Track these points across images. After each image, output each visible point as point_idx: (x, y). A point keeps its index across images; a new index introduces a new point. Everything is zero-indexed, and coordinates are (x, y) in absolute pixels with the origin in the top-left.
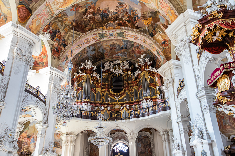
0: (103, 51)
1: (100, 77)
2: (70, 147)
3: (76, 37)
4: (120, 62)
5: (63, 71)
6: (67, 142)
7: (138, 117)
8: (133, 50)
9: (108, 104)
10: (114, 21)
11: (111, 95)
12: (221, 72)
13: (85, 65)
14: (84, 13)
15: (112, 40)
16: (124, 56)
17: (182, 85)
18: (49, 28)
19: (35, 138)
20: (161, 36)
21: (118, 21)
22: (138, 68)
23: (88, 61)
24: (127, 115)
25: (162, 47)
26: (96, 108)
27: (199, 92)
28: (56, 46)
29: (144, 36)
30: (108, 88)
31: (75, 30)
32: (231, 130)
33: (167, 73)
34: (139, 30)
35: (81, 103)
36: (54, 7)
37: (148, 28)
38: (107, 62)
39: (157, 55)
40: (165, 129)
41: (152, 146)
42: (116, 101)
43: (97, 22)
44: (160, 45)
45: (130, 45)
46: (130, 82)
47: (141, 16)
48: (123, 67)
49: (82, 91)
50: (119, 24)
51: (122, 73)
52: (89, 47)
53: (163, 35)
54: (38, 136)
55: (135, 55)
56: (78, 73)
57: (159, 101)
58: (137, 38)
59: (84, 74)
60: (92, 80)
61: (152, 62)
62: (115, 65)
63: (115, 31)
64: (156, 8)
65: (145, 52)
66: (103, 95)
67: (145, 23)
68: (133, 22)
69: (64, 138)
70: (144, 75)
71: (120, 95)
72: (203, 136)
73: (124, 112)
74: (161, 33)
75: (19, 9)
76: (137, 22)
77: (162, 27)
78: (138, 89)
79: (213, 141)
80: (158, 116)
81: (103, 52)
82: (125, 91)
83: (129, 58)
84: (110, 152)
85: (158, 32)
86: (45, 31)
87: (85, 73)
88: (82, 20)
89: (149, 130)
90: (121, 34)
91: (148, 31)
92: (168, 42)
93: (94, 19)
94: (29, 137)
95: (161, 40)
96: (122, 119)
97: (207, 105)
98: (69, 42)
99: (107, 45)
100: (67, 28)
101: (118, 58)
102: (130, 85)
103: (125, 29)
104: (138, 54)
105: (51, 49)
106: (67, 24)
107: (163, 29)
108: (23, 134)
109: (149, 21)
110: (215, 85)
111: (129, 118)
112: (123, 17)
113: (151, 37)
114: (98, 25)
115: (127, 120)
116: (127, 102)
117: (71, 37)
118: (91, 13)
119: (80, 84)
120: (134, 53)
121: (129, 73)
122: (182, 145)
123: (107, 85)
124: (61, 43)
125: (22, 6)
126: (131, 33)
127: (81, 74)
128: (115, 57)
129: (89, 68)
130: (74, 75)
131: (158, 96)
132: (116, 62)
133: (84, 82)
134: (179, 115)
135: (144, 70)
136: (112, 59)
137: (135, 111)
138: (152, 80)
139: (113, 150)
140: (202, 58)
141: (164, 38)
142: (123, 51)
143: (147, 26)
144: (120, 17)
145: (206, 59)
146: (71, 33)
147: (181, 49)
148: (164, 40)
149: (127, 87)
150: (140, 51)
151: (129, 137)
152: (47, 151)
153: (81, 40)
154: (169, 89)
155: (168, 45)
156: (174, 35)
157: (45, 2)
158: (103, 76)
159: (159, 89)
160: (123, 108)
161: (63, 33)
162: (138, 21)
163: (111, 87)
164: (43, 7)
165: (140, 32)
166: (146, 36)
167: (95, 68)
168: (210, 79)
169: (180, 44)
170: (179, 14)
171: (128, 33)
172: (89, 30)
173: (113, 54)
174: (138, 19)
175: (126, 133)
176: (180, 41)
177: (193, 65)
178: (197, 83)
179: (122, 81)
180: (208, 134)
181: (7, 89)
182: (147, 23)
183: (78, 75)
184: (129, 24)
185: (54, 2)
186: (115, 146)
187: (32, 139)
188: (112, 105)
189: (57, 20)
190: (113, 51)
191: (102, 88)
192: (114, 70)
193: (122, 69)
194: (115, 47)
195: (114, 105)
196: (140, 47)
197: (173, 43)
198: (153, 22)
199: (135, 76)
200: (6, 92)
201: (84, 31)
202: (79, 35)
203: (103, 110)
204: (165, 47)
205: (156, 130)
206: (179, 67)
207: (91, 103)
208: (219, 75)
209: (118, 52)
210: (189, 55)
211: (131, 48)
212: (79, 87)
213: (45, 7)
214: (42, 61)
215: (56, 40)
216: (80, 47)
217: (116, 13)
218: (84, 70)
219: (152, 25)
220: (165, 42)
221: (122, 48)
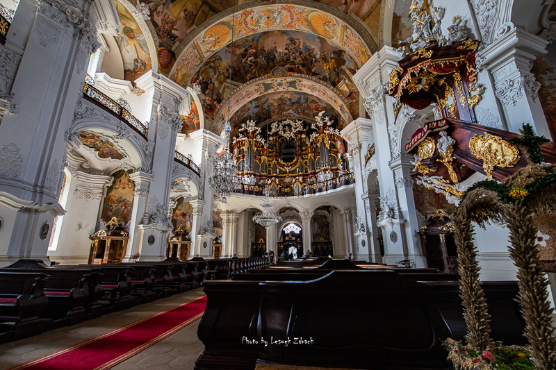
0: (269, 107)
1: (265, 142)
2: (232, 226)
3: (234, 89)
4: (291, 122)
5: (219, 135)
6: (228, 221)
7: (314, 192)
8: (308, 106)
9: (275, 177)
10: (283, 66)
11: (280, 164)
12: (424, 134)
13: (247, 127)
14: (244, 56)
15: (281, 92)
16: (296, 113)
17: (372, 152)
18: (198, 78)
19: (191, 217)
20: (347, 85)
21: (288, 66)
22: (315, 130)
23: (250, 122)
24: (300, 190)
25: (347, 101)
26: (262, 181)
27: (393, 160)
28: (208, 102)
29: (324, 85)
30: (276, 157)
31: (232, 79)
32: (430, 207)
33: (352, 136)
34: (317, 77)
35: (243, 175)
36: (203, 48)
37: (330, 74)
38: (274, 122)
39: (340, 112)
40: (347, 207)
41: (330, 227)
42: (286, 172)
43: (261, 68)
44: (344, 98)
45: (304, 99)
46: (304, 148)
47: (320, 57)
48: (296, 128)
49: (243, 161)
50: (291, 70)
51: (293, 137)
52: (251, 102)
53: (349, 83)
54: (194, 214)
55: (311, 113)
56: (238, 137)
57: (341, 172)
58: (313, 89)
59: (246, 139)
60: (256, 146)
61: (333, 121)
62: (284, 126)
63: (285, 79)
64: (340, 45)
65: (324, 109)
66: (270, 166)
67: (326, 67)
68: (308, 66)
69: (224, 216)
71: (291, 165)
72: (394, 214)
73: (297, 187)
74: (347, 81)
75: (159, 53)
76: (314, 66)
77: (348, 72)
78: (315, 157)
79: (406, 221)
80: (340, 191)
81: (269, 109)
82: (297, 160)
83: (303, 117)
84: (280, 234)
85: (342, 79)
86: (194, 82)
87: (246, 137)
88: (241, 66)
89: (327, 208)
90: (292, 84)
91: (330, 78)
92: (355, 94)
93: (256, 63)
94: (184, 215)
95: (346, 91)
96: (293, 195)
97: (402, 177)
98: (225, 96)
99: (274, 100)
100: (222, 76)
101: (289, 117)
102: (304, 152)
103: (297, 77)
104: (315, 111)
105: (203, 105)
106: (221, 71)
107: (350, 75)
108: (177, 211)
109: (331, 64)
110: (415, 151)
111: (303, 194)
112: (295, 59)
113: (332, 87)
114: (262, 72)
115: (300, 196)
116: (300, 173)
117: (227, 90)
118: (253, 55)
119: (241, 152)
120: (310, 110)
121: (303, 136)
122: (367, 225)
123: (274, 153)
124: (215, 97)
125: (163, 48)
126: (306, 82)
127: (241, 138)
128: (285, 115)
129: (251, 131)
130: (233, 140)
131: (340, 167)
132: (286, 122)
133: (245, 148)
134: (366, 190)
135: (323, 133)
136: (281, 117)
137: (309, 185)
138: (333, 146)
139: (283, 232)
140: (401, 116)
141: (350, 88)
142: (295, 107)
143: (328, 71)
144: (291, 60)
145: (406, 116)
146: (227, 84)
147: (373, 103)
148: (350, 91)
149: (300, 154)
150: (318, 107)
151: (302, 216)
152: (206, 231)
153: (240, 93)
154: (354, 157)
155: (355, 98)
156: (365, 84)
157: (192, 42)
158: (270, 141)
159: (342, 157)
160: (295, 182)
161: (216, 84)
163: (280, 156)
164: (189, 48)
165: (318, 80)
166: (326, 86)
167: (259, 130)
168: (409, 144)
169: (372, 96)
170: (373, 54)
171: (301, 82)
172: (251, 79)
173: (283, 112)
174: (315, 61)
175: (298, 212)
176: (371, 92)
177: (388, 125)
178: (391, 149)
179: (294, 147)
180: (400, 212)
181: (153, 158)
182: (328, 67)
183: (237, 140)
184: (303, 70)
185: (203, 41)
186: (285, 227)
187: (187, 217)
188: (282, 177)
189: (208, 66)
190: (283, 107)
191: (269, 157)
192: (284, 133)
193: (294, 131)
194: (285, 102)
195: (284, 177)
196: (317, 101)
197: (363, 95)
198: (335, 66)
199: (311, 140)
200: (152, 161)
201: (244, 81)
202: (238, 86)
203: (270, 184)
204: (351, 101)
205: (336, 208)
206: (369, 128)
207: (255, 175)
208: (422, 137)
209: (289, 109)
210: (383, 111)
211: (305, 102)
212: (239, 155)
213: (191, 49)
214: (192, 122)
215: (208, 94)
216: (239, 102)
217: (286, 54)
218: (245, 133)
219: (334, 70)
220: (352, 93)
221: (294, 103)
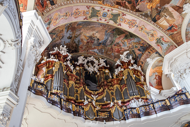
0: (79, 42)
4: (94, 60)
8: (112, 48)
13: (60, 50)
16: (100, 53)
25: (167, 33)
29: (146, 20)
34: (140, 13)
37: (151, 12)
38: (81, 56)
44: (165, 31)
45: (110, 41)
46: (109, 80)
48: (99, 65)
49: (52, 80)
50: (118, 4)
51: (97, 72)
53: (170, 19)
55: (113, 54)
58: (133, 24)
59: (56, 60)
60: (66, 70)
62: (88, 62)
63: (112, 10)
66: (78, 92)
68: (134, 4)
70: (129, 73)
71: (98, 94)
74: (168, 17)
76: (138, 4)
77: (171, 9)
78: (121, 88)
81: (79, 44)
82: (104, 90)
83: (105, 57)
85: (163, 16)
87: (58, 59)
91: (151, 15)
95: (166, 26)
96: (113, 120)
98: (59, 2)
99: (85, 36)
101: (94, 54)
102: (109, 84)
103: (123, 10)
104: (116, 54)
107: (172, 12)
109: (154, 4)
111: (125, 119)
113: (153, 22)
115: (123, 122)
116: (109, 102)
119: (50, 71)
120: (112, 52)
121: (107, 71)
123: (82, 81)
127: (53, 59)
128: (91, 53)
129: (63, 54)
132: (91, 59)
133: (55, 69)
135: (128, 68)
136: (87, 54)
138: (138, 79)
141: (171, 23)
142: (100, 47)
143: (150, 10)
148: (170, 25)
150: (120, 50)
153: (72, 7)
155: (176, 30)
158: (76, 70)
162: (140, 3)
165: (140, 16)
166: (147, 20)
167: (69, 58)
171: (124, 16)
173: (89, 49)
174: (141, 1)
182: (151, 6)
183: (48, 60)
184: (128, 6)
190: (90, 45)
191: (76, 83)
192: (88, 67)
193: (97, 67)
194: (93, 41)
196: (122, 44)
198: (159, 5)
199: (116, 74)
204: (172, 33)
209: (95, 48)
211: (110, 45)
212: (48, 75)
216: (67, 17)
219: (157, 9)
220: (172, 26)
221: (100, 43)
